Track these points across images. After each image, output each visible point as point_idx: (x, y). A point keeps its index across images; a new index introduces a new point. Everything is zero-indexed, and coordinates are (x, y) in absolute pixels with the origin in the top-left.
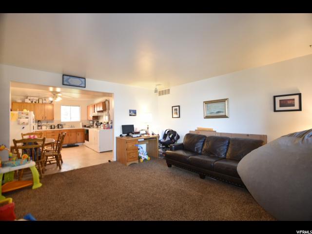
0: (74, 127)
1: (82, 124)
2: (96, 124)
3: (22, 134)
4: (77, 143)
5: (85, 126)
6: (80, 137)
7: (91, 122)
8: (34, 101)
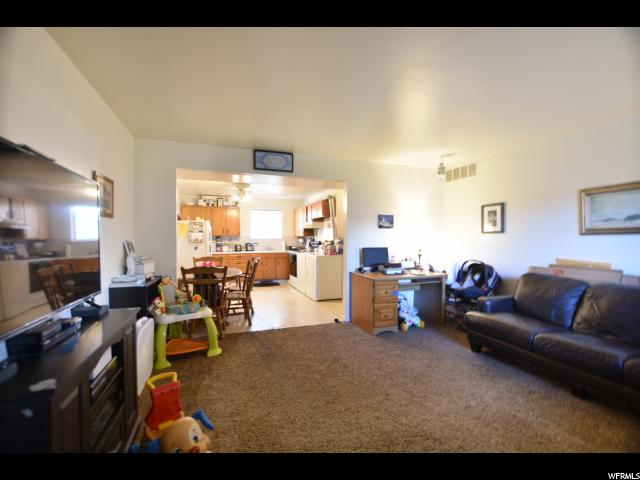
1: (286, 243)
2: (310, 245)
3: (194, 259)
4: (276, 279)
5: (290, 248)
6: (282, 268)
7: (301, 240)
8: (211, 202)
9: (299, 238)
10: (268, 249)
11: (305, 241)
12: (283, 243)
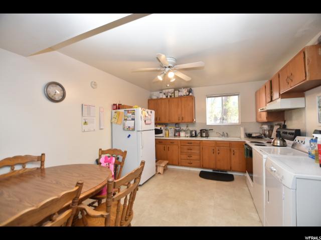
0: (227, 136)
1: (245, 130)
3: (100, 149)
4: (231, 170)
5: (249, 136)
6: (237, 159)
7: (266, 127)
8: (170, 94)
9: (263, 123)
10: (223, 135)
11: (271, 128)
12: (242, 129)
